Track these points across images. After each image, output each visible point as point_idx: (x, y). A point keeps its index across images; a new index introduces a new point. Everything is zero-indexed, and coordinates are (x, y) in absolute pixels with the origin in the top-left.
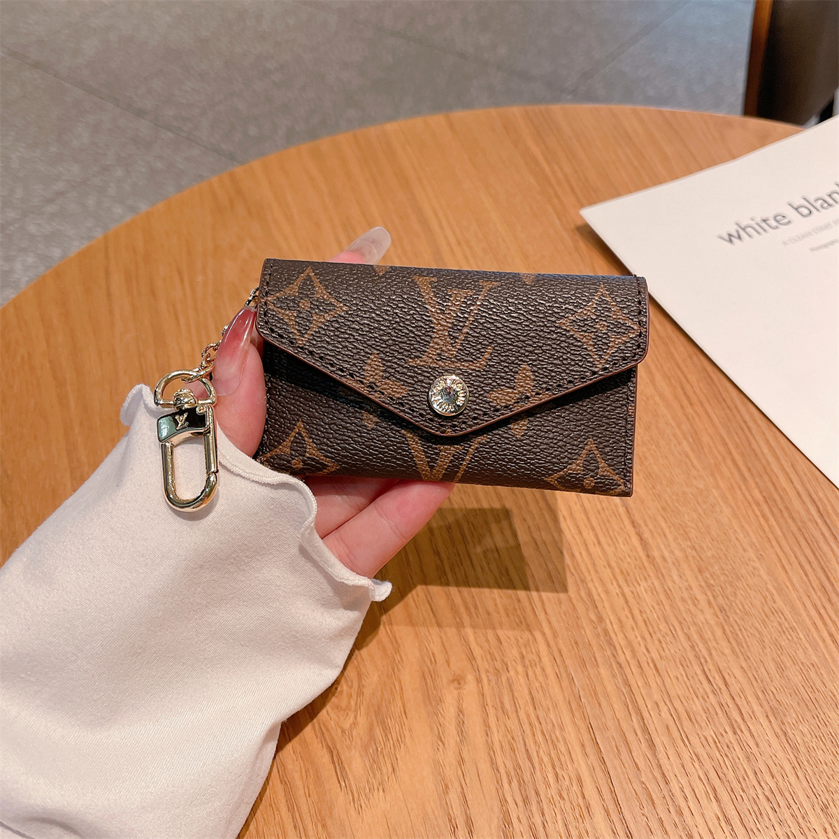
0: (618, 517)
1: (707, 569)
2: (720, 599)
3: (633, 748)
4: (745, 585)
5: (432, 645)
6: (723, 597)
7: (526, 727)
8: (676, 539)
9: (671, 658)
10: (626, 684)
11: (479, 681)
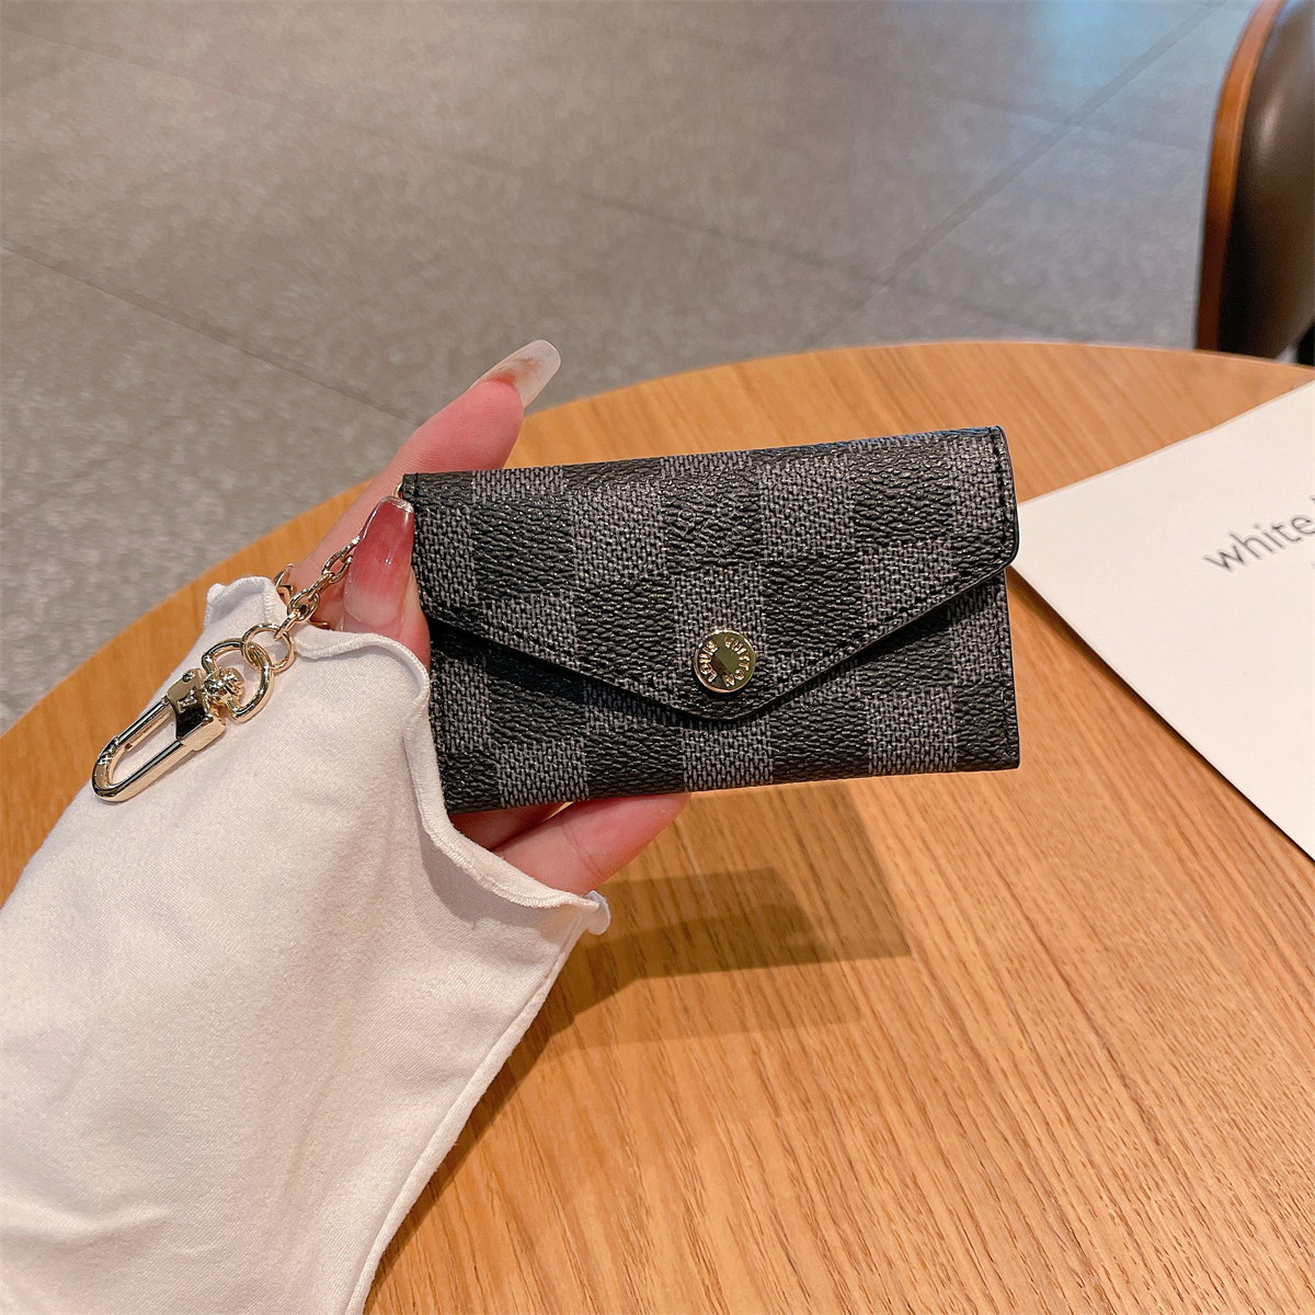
1: (1262, 1162)
2: (1294, 1223)
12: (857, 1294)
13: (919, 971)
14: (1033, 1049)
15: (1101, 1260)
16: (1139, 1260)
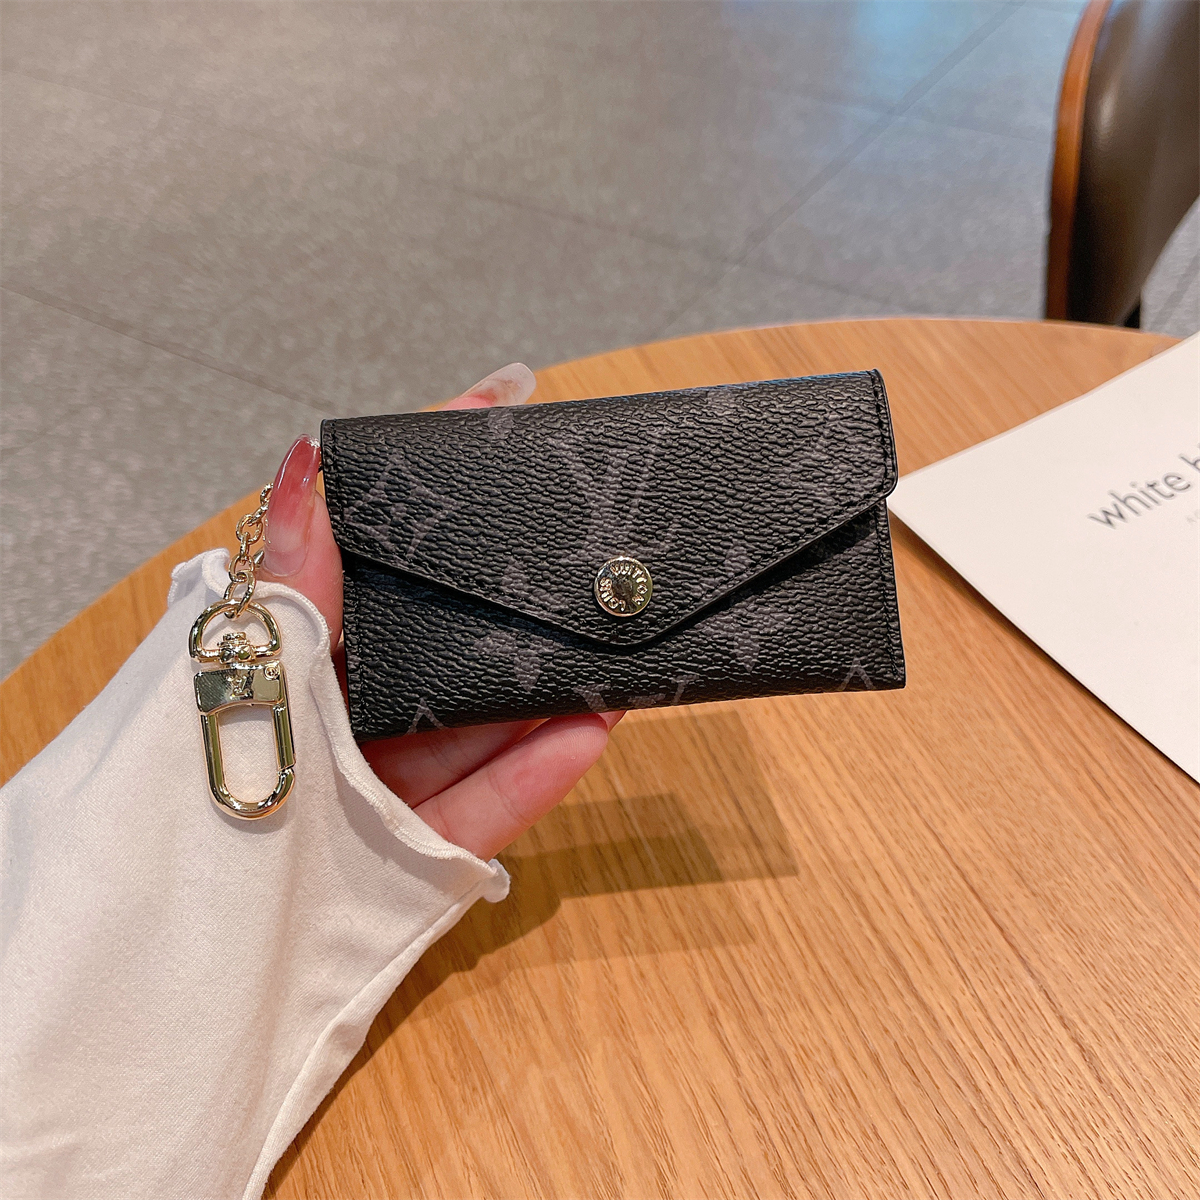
13: (861, 925)
14: (975, 995)
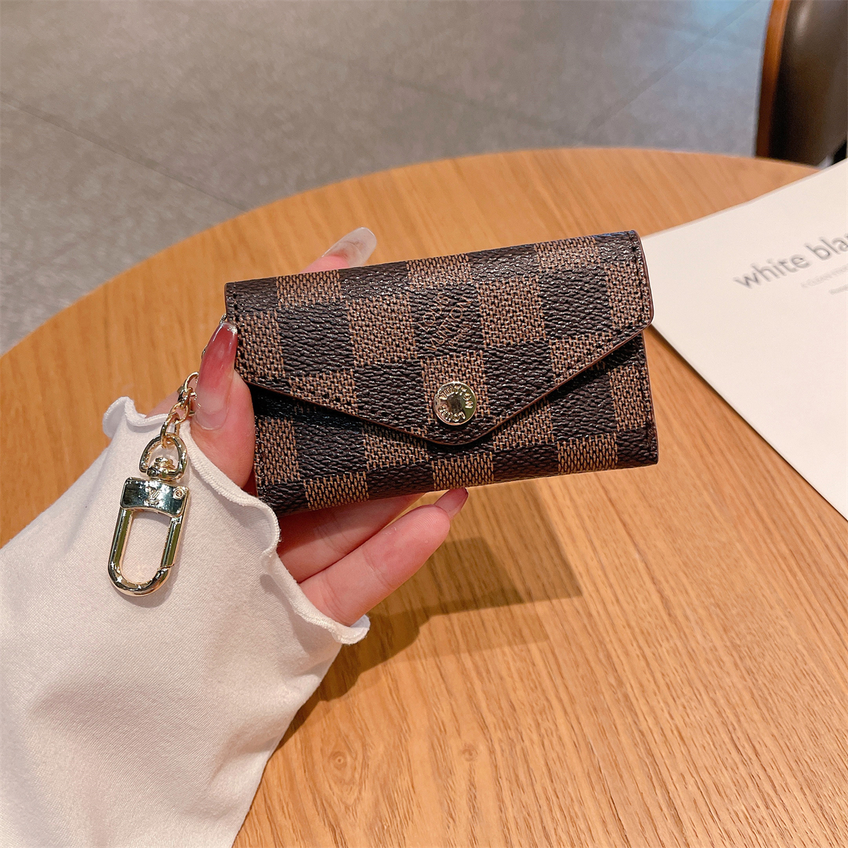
0: (637, 573)
1: (732, 627)
2: (748, 661)
3: (659, 825)
4: (774, 646)
5: (441, 712)
6: (750, 658)
7: (543, 802)
8: (698, 596)
9: (696, 725)
10: (649, 753)
11: (492, 752)
12: (480, 695)
13: (533, 516)
15: (628, 678)
16: (651, 679)
